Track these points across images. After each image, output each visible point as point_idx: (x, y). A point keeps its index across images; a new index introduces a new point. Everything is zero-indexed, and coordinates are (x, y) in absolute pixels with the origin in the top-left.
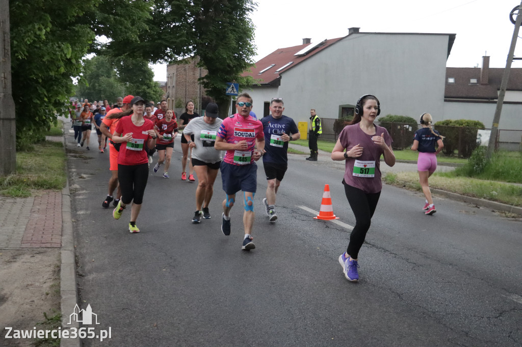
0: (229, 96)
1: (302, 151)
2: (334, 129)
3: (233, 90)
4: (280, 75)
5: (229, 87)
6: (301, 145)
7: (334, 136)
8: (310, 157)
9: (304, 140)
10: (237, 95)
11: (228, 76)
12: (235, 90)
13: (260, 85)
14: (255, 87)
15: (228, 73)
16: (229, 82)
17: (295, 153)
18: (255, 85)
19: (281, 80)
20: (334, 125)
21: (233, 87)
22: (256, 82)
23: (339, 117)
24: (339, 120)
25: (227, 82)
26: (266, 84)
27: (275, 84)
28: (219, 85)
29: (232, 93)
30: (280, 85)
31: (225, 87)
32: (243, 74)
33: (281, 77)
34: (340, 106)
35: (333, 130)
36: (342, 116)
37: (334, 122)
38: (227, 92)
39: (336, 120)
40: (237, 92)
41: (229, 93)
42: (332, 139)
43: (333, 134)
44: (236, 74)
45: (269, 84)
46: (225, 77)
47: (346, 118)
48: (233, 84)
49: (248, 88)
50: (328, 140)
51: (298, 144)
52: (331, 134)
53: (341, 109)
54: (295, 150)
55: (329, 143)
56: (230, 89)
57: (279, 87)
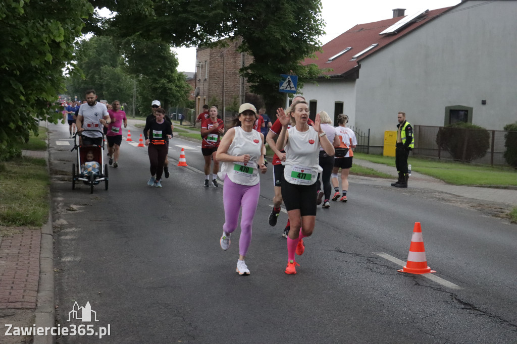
1: (388, 173)
2: (437, 141)
3: (289, 84)
4: (358, 63)
5: (284, 80)
6: (388, 165)
7: (436, 153)
8: (397, 183)
10: (295, 92)
11: (282, 65)
12: (292, 85)
13: (329, 78)
14: (322, 80)
15: (283, 61)
16: (284, 73)
17: (377, 177)
18: (321, 77)
19: (361, 71)
20: (437, 135)
21: (289, 81)
22: (324, 73)
23: (445, 124)
24: (444, 128)
25: (281, 73)
26: (338, 77)
27: (350, 76)
28: (270, 77)
29: (288, 89)
30: (358, 78)
31: (278, 81)
32: (304, 62)
33: (359, 67)
34: (447, 108)
35: (435, 143)
36: (450, 123)
38: (281, 88)
39: (440, 128)
40: (296, 88)
41: (283, 90)
42: (435, 156)
43: (436, 149)
44: (294, 62)
45: (343, 77)
46: (279, 66)
47: (455, 125)
48: (289, 77)
49: (312, 81)
50: (428, 158)
51: (383, 163)
52: (434, 149)
53: (449, 111)
54: (378, 172)
55: (430, 161)
56: (285, 84)
57: (357, 80)
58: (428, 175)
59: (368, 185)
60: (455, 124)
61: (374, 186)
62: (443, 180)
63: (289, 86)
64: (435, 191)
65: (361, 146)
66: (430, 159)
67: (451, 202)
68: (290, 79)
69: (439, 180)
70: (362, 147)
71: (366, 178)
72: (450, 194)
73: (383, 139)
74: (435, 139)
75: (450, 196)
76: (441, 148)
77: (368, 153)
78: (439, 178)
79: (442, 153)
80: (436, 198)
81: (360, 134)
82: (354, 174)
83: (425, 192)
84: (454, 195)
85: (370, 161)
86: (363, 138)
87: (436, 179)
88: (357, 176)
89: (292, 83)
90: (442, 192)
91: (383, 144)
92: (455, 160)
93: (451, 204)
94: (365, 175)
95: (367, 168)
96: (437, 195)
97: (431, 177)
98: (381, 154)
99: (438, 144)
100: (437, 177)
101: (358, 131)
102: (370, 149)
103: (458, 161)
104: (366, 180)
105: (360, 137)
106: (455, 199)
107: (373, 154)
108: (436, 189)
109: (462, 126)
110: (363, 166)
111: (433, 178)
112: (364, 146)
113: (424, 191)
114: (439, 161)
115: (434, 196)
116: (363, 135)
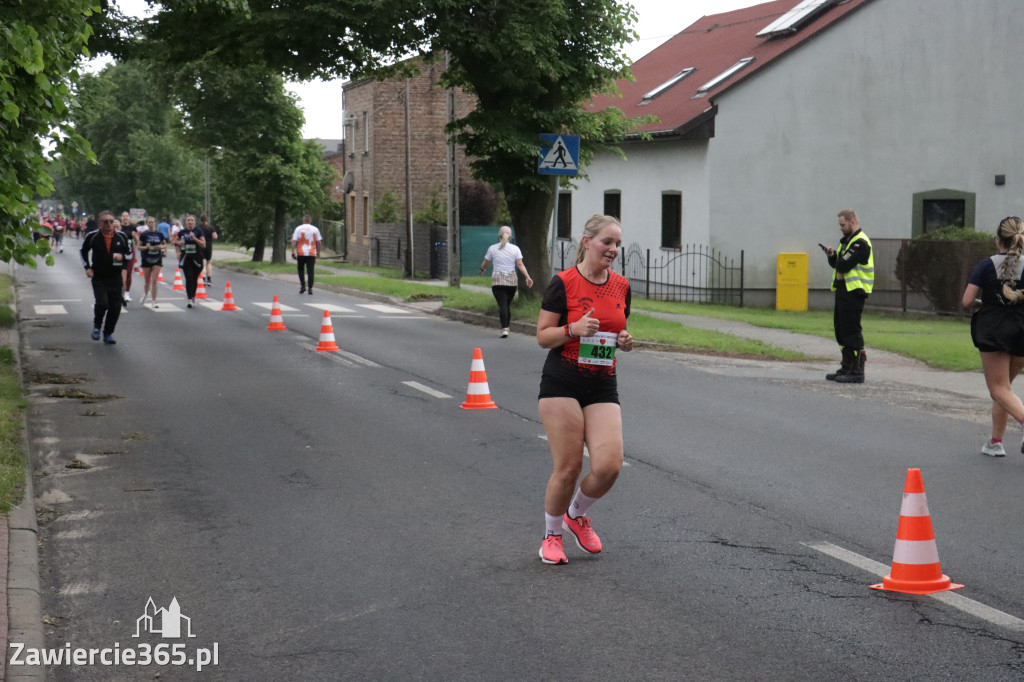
0: (548, 178)
1: (797, 350)
2: (897, 273)
3: (560, 156)
4: (712, 103)
5: (546, 149)
6: (793, 330)
7: (898, 298)
8: (840, 372)
9: (796, 314)
10: (574, 174)
11: (541, 113)
12: (568, 158)
13: (649, 138)
14: (635, 145)
15: (544, 103)
16: (546, 131)
17: (772, 358)
18: (629, 139)
19: (718, 120)
20: (898, 259)
21: (560, 149)
22: (638, 126)
23: (914, 231)
24: (913, 242)
25: (539, 133)
26: (667, 135)
27: (695, 133)
28: (515, 145)
29: (560, 166)
30: (713, 136)
31: (535, 151)
32: (593, 109)
33: (715, 110)
34: (916, 196)
35: (894, 277)
36: (924, 231)
37: (896, 249)
38: (543, 165)
39: (904, 241)
40: (576, 164)
41: (547, 168)
42: (895, 306)
43: (895, 291)
44: (570, 106)
45: (679, 135)
46: (535, 116)
47: (938, 234)
48: (560, 139)
49: (612, 148)
50: (880, 311)
51: (781, 328)
52: (891, 291)
53: (921, 204)
54: (773, 347)
55: (883, 318)
56: (552, 156)
57: (711, 140)
58: (888, 350)
59: (755, 379)
60: (937, 231)
61: (769, 381)
62: (923, 360)
63: (560, 160)
64: (912, 387)
65: (726, 289)
66: (883, 314)
67: (955, 412)
68: (563, 144)
69: (914, 360)
70: (729, 293)
71: (747, 362)
72: (948, 393)
73: (774, 272)
74: (894, 268)
75: (948, 396)
76: (909, 289)
77: (741, 305)
78: (914, 357)
79: (911, 299)
80: (919, 403)
81: (723, 263)
82: (718, 355)
83: (886, 391)
84: (955, 394)
85: (750, 323)
86: (729, 271)
87: (908, 360)
88: (726, 359)
89: (567, 153)
90: (927, 389)
91: (775, 283)
92: (940, 314)
93: (955, 417)
94: (746, 355)
95: (748, 339)
96: (918, 396)
97: (896, 355)
98: (773, 306)
99: (899, 278)
100: (908, 354)
101: (716, 258)
102: (747, 296)
103: (947, 315)
104: (749, 366)
105: (723, 270)
106: (961, 404)
107: (753, 307)
108: (911, 382)
109: (954, 235)
110: (736, 335)
111: (900, 357)
112: (732, 289)
113: (885, 388)
114: (904, 316)
115: (912, 398)
116: (729, 266)
